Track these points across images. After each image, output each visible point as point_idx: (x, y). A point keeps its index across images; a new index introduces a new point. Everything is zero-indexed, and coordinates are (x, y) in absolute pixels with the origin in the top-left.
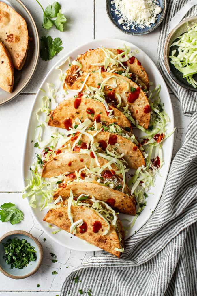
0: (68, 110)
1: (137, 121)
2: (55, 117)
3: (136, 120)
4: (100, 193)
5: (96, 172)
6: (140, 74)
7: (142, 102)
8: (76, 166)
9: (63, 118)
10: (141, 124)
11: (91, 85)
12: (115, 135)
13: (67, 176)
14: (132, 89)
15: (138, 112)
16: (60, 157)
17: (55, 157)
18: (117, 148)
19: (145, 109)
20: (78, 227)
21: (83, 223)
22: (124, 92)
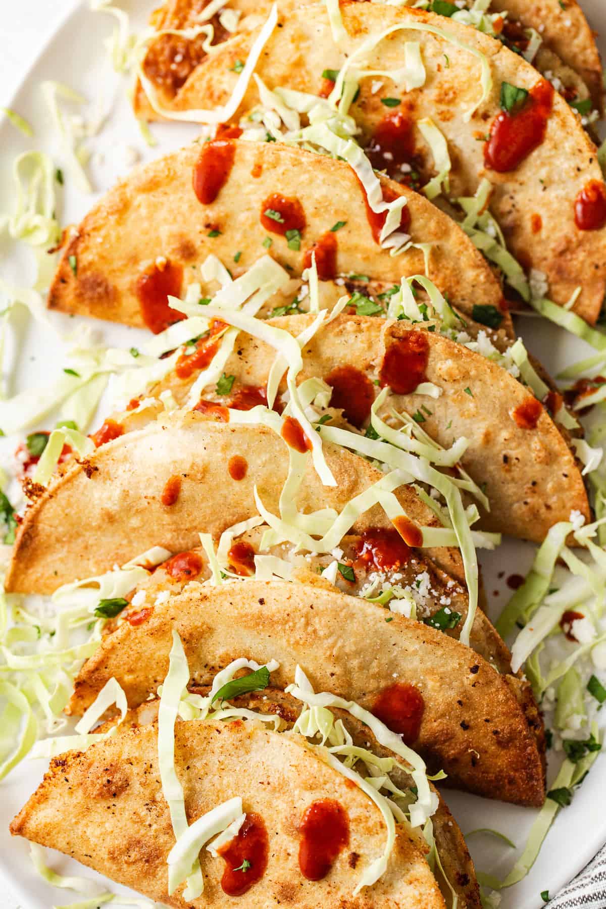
0: (162, 214)
1: (540, 277)
2: (87, 258)
3: (534, 272)
4: (339, 644)
5: (317, 538)
6: (549, 22)
7: (564, 164)
8: (206, 507)
9: (134, 260)
10: (560, 289)
11: (284, 80)
12: (418, 329)
13: (152, 569)
14: (509, 92)
15: (545, 222)
16: (118, 454)
17: (93, 454)
18: (430, 414)
19: (579, 208)
20: (214, 849)
21: (241, 819)
22: (465, 109)
